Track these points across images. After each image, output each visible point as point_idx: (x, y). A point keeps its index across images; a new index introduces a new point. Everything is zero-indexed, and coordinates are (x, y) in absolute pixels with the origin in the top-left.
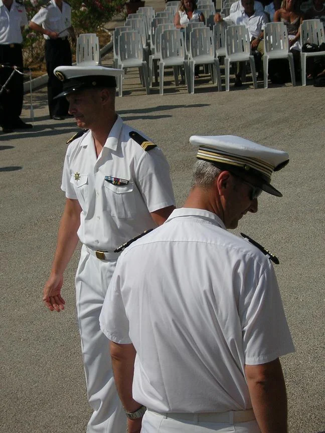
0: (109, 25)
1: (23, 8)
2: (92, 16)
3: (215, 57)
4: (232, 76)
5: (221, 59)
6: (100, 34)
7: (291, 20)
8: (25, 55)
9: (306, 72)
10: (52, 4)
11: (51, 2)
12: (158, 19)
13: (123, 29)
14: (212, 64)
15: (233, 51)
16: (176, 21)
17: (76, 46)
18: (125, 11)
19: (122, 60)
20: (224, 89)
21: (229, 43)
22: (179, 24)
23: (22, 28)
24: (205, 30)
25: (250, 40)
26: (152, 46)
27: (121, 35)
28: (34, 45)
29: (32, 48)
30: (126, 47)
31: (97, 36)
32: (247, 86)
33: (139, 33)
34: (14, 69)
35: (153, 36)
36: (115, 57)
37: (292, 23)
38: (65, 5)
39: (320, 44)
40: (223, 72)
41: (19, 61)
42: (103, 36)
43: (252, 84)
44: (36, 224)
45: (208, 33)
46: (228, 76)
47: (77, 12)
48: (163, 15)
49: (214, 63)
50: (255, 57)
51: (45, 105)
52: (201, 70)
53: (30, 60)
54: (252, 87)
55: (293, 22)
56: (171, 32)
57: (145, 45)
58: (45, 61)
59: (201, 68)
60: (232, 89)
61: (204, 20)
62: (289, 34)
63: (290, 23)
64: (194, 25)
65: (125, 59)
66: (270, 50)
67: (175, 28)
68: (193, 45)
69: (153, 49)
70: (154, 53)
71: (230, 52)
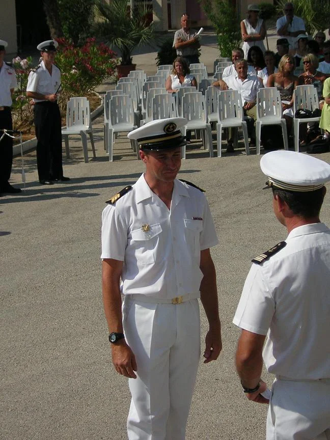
0: (100, 88)
1: (12, 71)
2: (82, 79)
3: (207, 122)
4: (224, 141)
5: (213, 124)
6: (91, 97)
7: (285, 85)
8: (15, 118)
9: (299, 138)
10: (42, 67)
11: (40, 65)
12: (150, 83)
13: (114, 93)
14: (204, 130)
15: (226, 116)
16: (168, 85)
17: (66, 109)
18: (116, 74)
19: (112, 124)
20: (215, 155)
21: (221, 108)
22: (170, 88)
23: (12, 90)
24: (197, 95)
25: (243, 106)
26: (143, 111)
27: (112, 99)
28: (23, 107)
29: (22, 111)
30: (117, 111)
31: (88, 99)
32: (239, 152)
33: (130, 97)
34: (3, 133)
35: (145, 100)
36: (106, 121)
37: (285, 88)
38: (55, 68)
39: (314, 110)
40: (215, 137)
41: (8, 124)
42: (94, 100)
43: (244, 150)
44: (24, 292)
45: (199, 98)
46: (220, 142)
47: (67, 74)
48: (155, 79)
49: (206, 129)
50: (247, 123)
51: (34, 169)
52: (193, 135)
53: (20, 123)
54: (243, 152)
55: (287, 87)
56: (163, 97)
57: (136, 109)
58: (34, 124)
59: (193, 133)
60: (224, 155)
61: (196, 85)
62: (282, 100)
63: (284, 88)
64: (186, 90)
65: (116, 123)
66: (263, 116)
67: (167, 93)
68: (186, 110)
69: (145, 113)
70: (145, 118)
71: (222, 118)
